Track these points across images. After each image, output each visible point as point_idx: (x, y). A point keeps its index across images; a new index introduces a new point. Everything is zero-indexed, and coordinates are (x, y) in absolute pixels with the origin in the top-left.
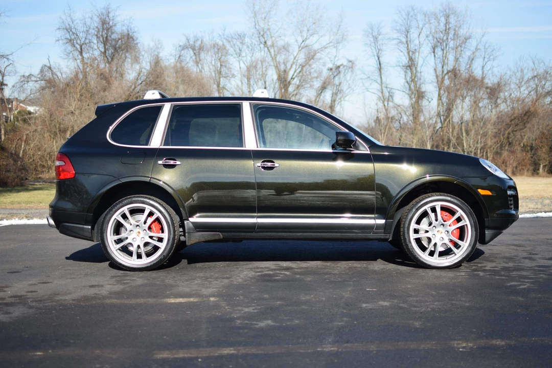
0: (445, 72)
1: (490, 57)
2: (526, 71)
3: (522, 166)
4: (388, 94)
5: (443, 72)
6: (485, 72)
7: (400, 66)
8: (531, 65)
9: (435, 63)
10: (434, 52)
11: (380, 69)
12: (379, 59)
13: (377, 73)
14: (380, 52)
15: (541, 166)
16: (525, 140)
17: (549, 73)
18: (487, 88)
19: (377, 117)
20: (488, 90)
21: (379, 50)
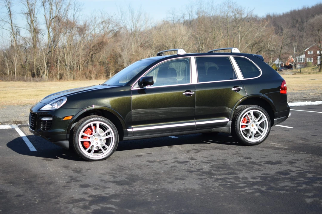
0: (52, 18)
1: (78, 9)
2: (97, 18)
3: (100, 74)
4: (16, 30)
5: (50, 17)
6: (75, 18)
7: (23, 13)
8: (101, 14)
9: (45, 12)
10: (44, 5)
11: (10, 14)
12: (9, 8)
13: (8, 18)
14: (10, 4)
15: (111, 73)
16: (101, 58)
17: (111, 19)
18: (78, 28)
19: (12, 45)
20: (79, 29)
21: (9, 3)
